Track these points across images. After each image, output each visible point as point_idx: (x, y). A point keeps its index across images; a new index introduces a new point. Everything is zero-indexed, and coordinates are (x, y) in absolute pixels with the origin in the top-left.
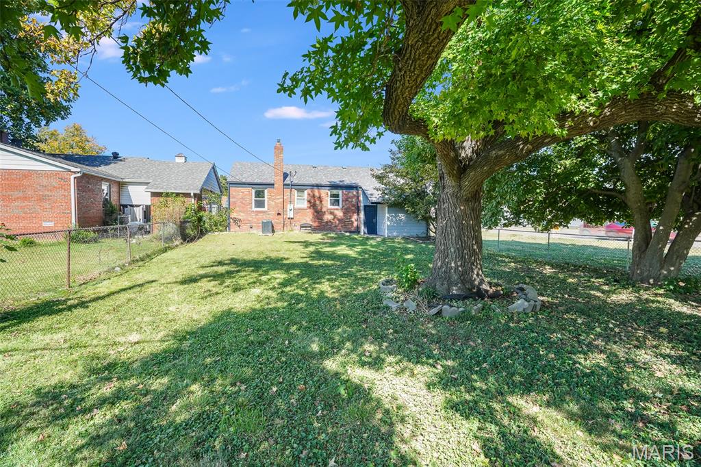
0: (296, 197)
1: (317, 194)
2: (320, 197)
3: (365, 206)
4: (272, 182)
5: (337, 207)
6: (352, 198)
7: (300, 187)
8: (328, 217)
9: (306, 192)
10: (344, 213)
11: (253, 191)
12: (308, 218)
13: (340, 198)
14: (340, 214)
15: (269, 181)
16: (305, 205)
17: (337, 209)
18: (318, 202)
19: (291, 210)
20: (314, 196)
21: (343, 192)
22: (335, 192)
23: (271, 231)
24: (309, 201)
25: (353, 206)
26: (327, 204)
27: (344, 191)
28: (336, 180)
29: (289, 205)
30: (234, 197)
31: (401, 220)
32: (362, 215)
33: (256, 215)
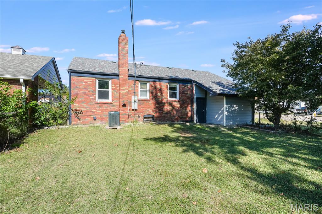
0: (139, 89)
1: (158, 86)
2: (161, 89)
3: (197, 98)
4: (117, 73)
5: (174, 99)
6: (187, 91)
7: (143, 79)
8: (167, 108)
9: (148, 85)
10: (181, 104)
11: (97, 82)
12: (150, 110)
13: (178, 91)
14: (177, 105)
15: (113, 72)
16: (148, 96)
17: (175, 101)
18: (159, 94)
19: (135, 101)
20: (155, 88)
21: (180, 86)
22: (173, 85)
23: (119, 123)
24: (152, 93)
25: (188, 98)
26: (167, 96)
27: (181, 84)
28: (172, 75)
29: (133, 97)
30: (75, 88)
31: (235, 110)
32: (195, 107)
33: (100, 106)
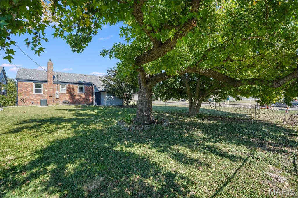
0: (60, 88)
1: (71, 87)
2: (73, 88)
3: (96, 93)
4: (47, 80)
5: (82, 93)
6: (89, 89)
7: (63, 83)
8: (77, 97)
9: (66, 86)
10: (85, 96)
11: (34, 84)
12: (67, 98)
13: (84, 89)
14: (83, 96)
15: (44, 79)
16: (66, 92)
17: (82, 94)
18: (72, 91)
19: (57, 94)
20: (70, 88)
21: (85, 86)
22: (81, 86)
23: (46, 104)
24: (67, 90)
25: (90, 92)
26: (77, 91)
27: (86, 86)
28: (81, 80)
29: (56, 92)
30: (20, 87)
31: (112, 99)
32: (94, 97)
33: (36, 97)
